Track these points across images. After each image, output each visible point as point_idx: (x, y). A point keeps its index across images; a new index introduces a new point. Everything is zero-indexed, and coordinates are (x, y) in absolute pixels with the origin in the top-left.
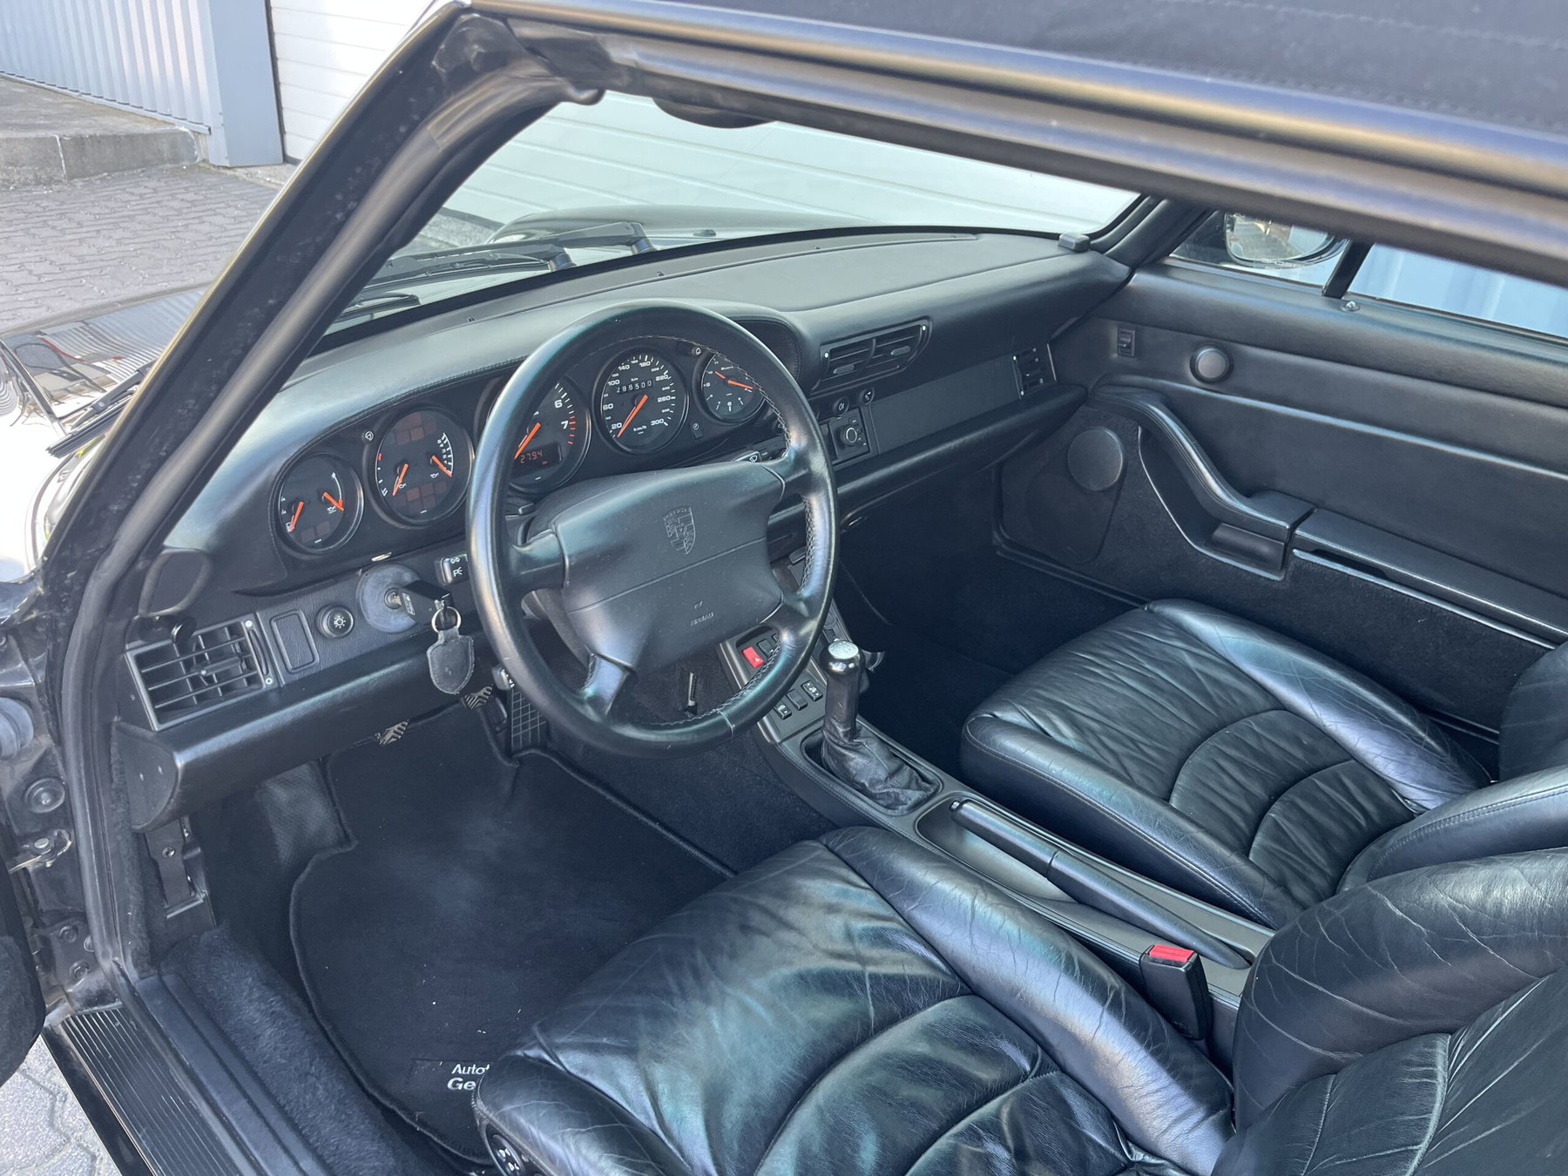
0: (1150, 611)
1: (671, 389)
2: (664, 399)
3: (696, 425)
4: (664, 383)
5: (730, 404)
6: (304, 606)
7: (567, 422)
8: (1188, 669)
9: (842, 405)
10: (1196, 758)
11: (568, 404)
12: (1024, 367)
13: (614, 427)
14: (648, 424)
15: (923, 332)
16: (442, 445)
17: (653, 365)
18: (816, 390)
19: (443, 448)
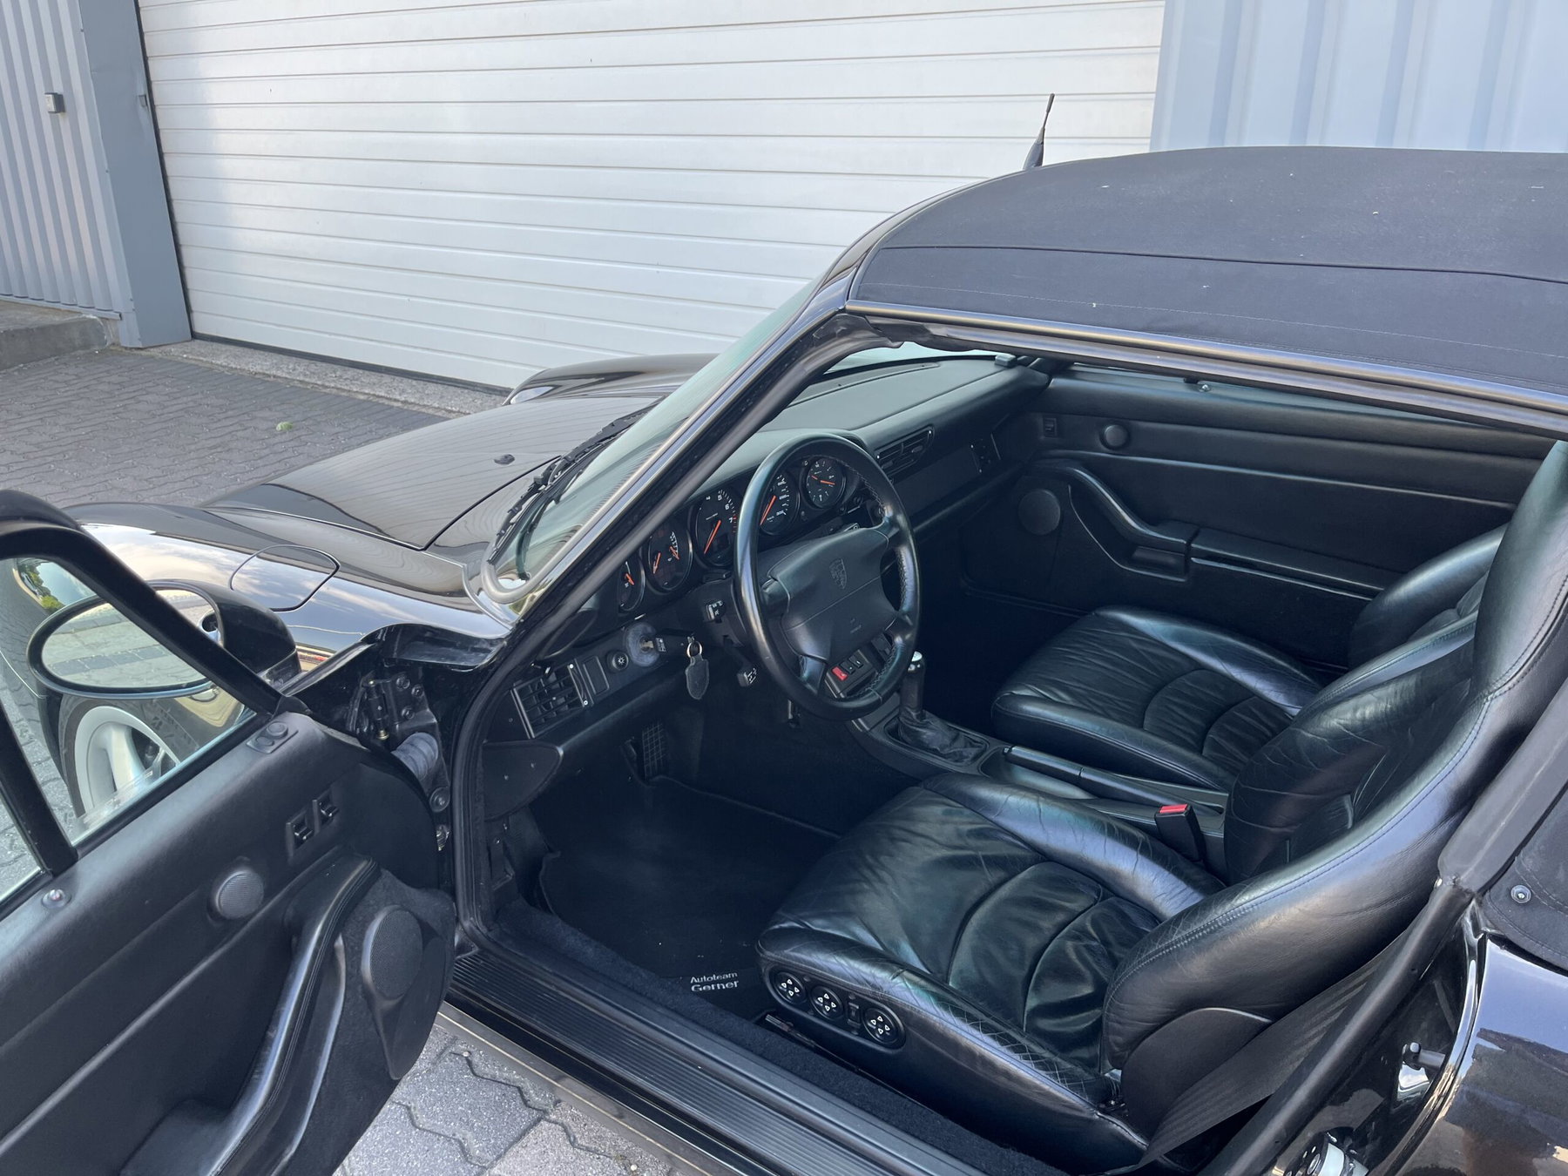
1: (787, 490)
2: (783, 497)
3: (804, 513)
4: (783, 486)
5: (821, 496)
7: (731, 519)
8: (1136, 651)
10: (1153, 705)
11: (732, 508)
12: (979, 452)
14: (775, 515)
15: (930, 435)
19: (673, 541)
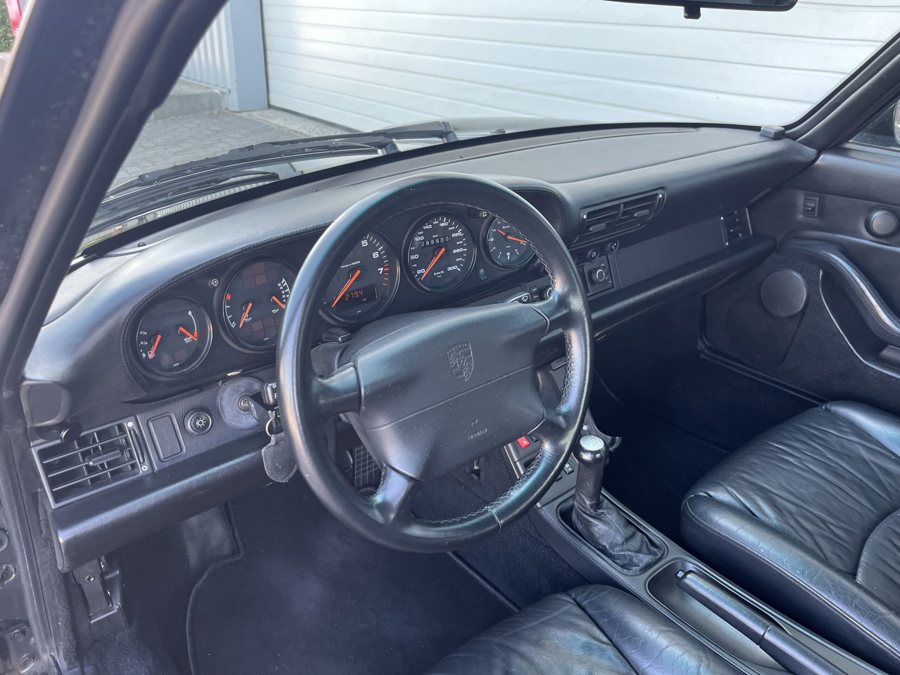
0: (827, 410)
1: (463, 243)
2: (458, 250)
3: (482, 270)
4: (459, 238)
5: (508, 254)
6: (175, 409)
7: (382, 269)
8: (865, 461)
9: (595, 253)
10: (876, 537)
11: (383, 255)
12: (728, 224)
13: (419, 272)
14: (446, 270)
15: (660, 199)
16: (281, 288)
17: (450, 225)
18: (576, 243)
19: (282, 290)
